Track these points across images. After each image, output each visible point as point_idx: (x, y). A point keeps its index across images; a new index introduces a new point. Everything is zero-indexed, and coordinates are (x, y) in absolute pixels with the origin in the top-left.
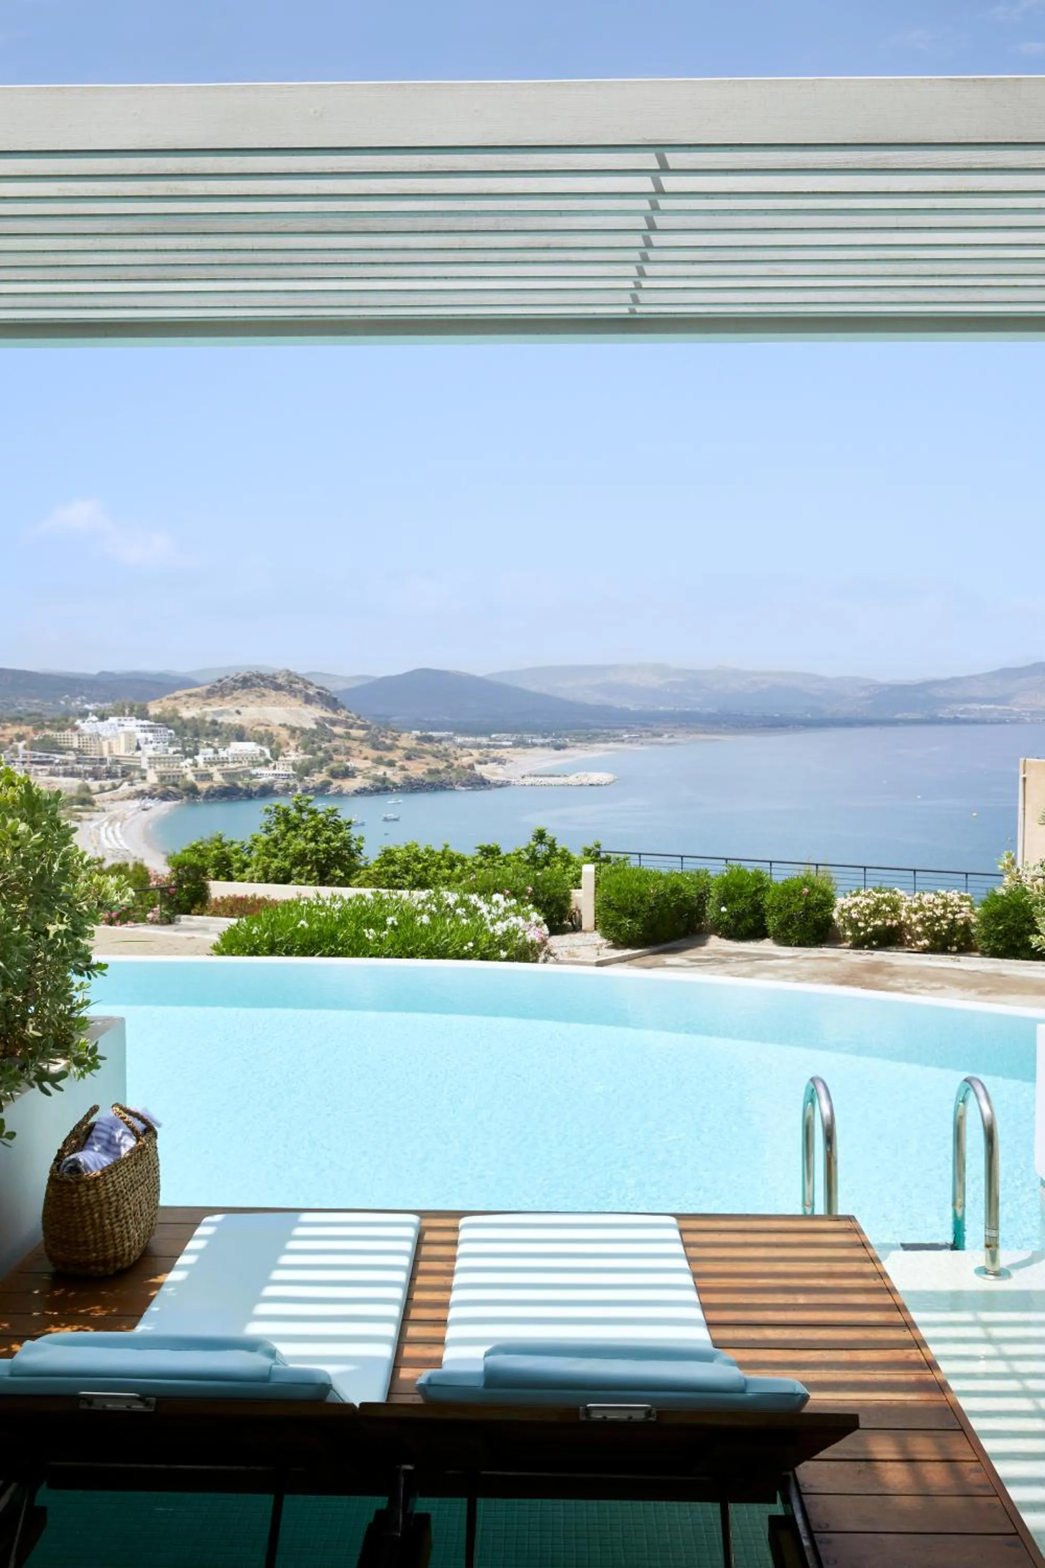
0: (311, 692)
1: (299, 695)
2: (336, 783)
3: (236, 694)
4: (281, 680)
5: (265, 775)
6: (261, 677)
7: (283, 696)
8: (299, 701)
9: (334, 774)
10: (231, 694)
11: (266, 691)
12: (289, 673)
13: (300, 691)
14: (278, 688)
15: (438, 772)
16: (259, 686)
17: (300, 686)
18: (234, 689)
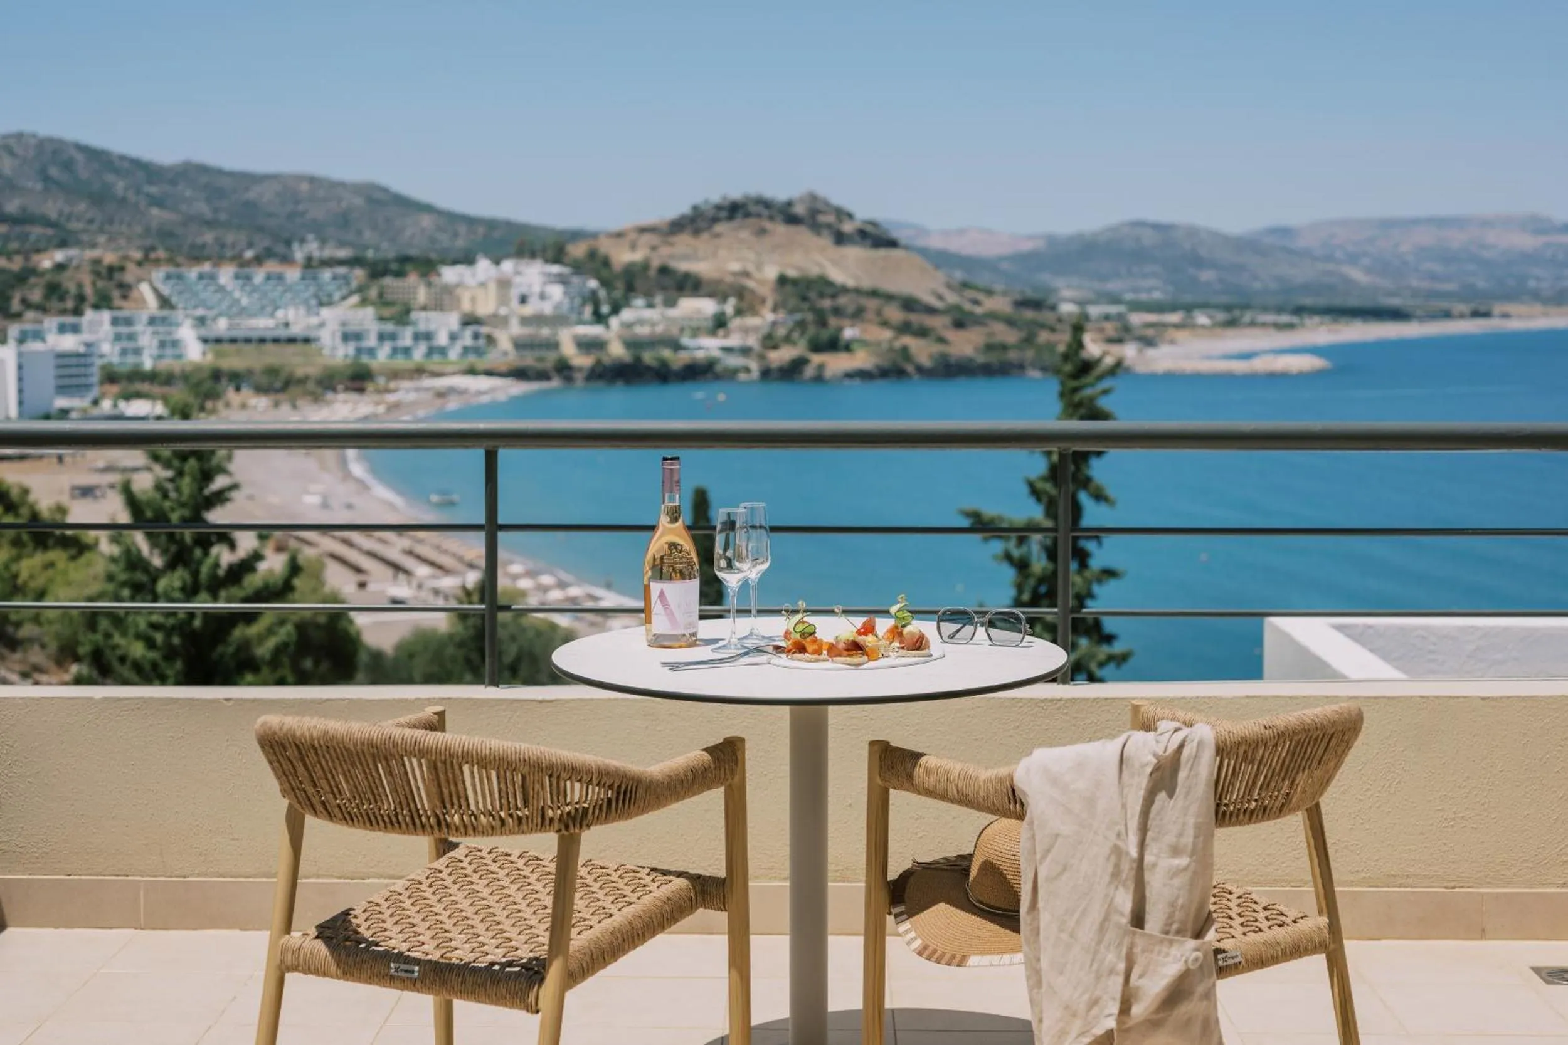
0: (848, 227)
1: (825, 232)
2: (816, 359)
3: (719, 228)
4: (799, 210)
5: (708, 346)
6: (766, 204)
7: (802, 234)
8: (825, 241)
9: (817, 347)
10: (709, 228)
11: (768, 225)
12: (813, 197)
13: (829, 226)
14: (792, 220)
15: (1004, 347)
16: (759, 216)
17: (830, 219)
18: (715, 220)
